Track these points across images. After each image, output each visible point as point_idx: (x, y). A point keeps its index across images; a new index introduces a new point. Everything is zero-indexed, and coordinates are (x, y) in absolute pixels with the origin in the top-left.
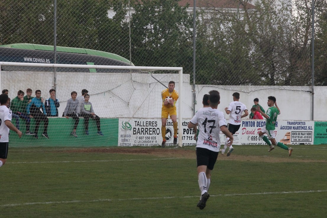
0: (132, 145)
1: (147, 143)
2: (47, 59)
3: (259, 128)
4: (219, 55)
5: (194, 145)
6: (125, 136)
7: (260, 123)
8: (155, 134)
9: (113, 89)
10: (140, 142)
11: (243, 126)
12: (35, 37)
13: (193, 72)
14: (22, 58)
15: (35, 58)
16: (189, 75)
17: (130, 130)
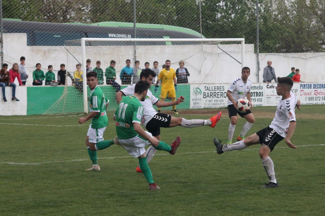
0: (202, 107)
1: (215, 106)
2: (128, 35)
3: (315, 89)
4: (283, 27)
5: (257, 106)
6: (196, 100)
7: (317, 85)
8: (223, 97)
9: (186, 59)
10: (209, 104)
11: (301, 88)
12: (121, 16)
13: (257, 42)
14: (107, 34)
15: (118, 34)
16: (253, 45)
17: (201, 94)
